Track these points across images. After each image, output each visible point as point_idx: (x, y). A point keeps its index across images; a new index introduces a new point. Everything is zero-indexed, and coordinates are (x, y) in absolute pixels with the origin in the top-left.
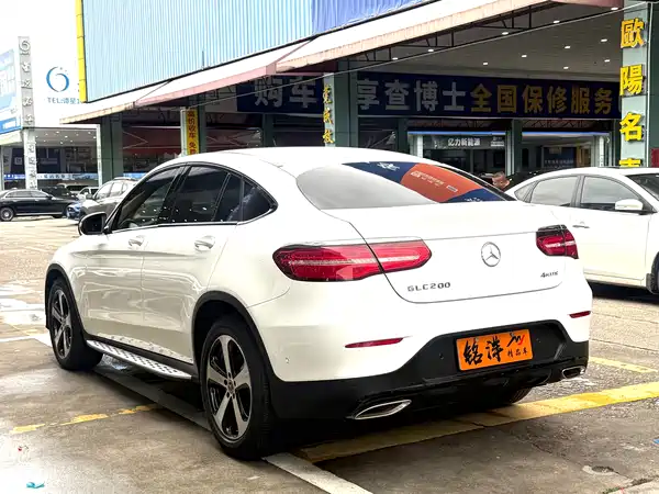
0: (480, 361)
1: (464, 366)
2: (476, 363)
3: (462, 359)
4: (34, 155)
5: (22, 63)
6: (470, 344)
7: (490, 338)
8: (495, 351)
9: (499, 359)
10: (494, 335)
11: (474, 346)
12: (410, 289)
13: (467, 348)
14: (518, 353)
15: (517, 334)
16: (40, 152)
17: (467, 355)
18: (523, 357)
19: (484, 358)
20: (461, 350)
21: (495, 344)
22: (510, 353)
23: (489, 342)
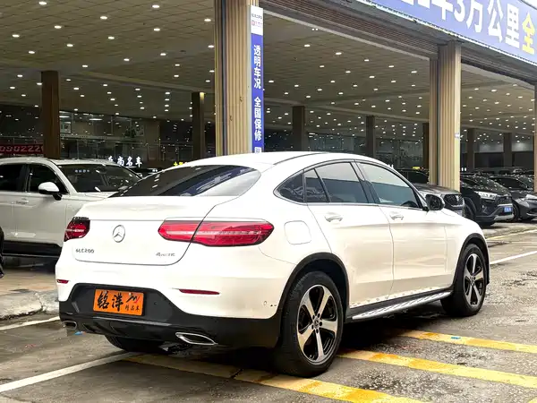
0: (106, 307)
1: (96, 308)
2: (104, 308)
9: (119, 310)
13: (101, 296)
14: (132, 309)
15: (135, 294)
17: (99, 301)
19: (110, 306)
20: (97, 297)
21: (119, 297)
22: (127, 307)
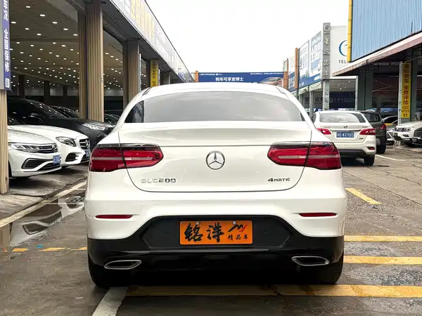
0: (199, 239)
1: (183, 241)
2: (195, 240)
3: (182, 236)
4: (328, 96)
5: (324, 40)
6: (193, 226)
7: (213, 223)
8: (216, 234)
9: (218, 240)
10: (216, 222)
11: (196, 228)
12: (143, 181)
16: (332, 95)
18: (243, 241)
23: (210, 226)
